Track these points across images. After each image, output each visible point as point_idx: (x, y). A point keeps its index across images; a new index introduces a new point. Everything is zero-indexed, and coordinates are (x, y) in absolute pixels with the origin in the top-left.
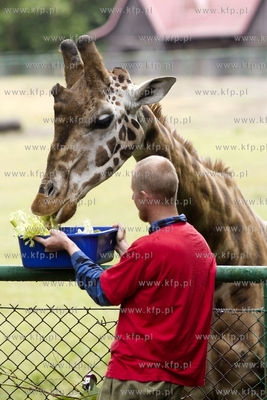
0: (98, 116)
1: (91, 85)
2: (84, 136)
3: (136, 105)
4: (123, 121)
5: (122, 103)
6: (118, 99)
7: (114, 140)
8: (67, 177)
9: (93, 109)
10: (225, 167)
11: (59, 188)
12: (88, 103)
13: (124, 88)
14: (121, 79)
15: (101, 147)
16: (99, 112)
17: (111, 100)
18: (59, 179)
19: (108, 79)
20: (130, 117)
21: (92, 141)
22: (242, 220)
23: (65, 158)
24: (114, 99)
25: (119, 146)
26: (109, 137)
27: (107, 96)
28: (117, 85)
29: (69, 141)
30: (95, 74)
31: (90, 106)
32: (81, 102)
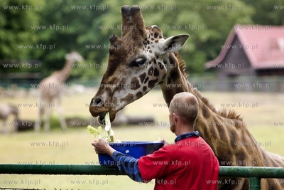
0: (136, 59)
1: (135, 38)
2: (126, 70)
3: (163, 53)
4: (152, 63)
5: (153, 51)
6: (151, 49)
7: (144, 75)
8: (111, 95)
9: (133, 54)
10: (237, 115)
11: (104, 101)
12: (131, 50)
13: (157, 42)
14: (156, 35)
15: (135, 78)
16: (136, 56)
17: (146, 49)
18: (105, 96)
19: (146, 35)
20: (158, 61)
21: (130, 73)
22: (245, 151)
23: (111, 83)
24: (149, 48)
25: (148, 78)
26: (142, 73)
27: (144, 46)
28: (153, 39)
29: (116, 72)
30: (138, 32)
31: (132, 52)
32: (127, 48)
